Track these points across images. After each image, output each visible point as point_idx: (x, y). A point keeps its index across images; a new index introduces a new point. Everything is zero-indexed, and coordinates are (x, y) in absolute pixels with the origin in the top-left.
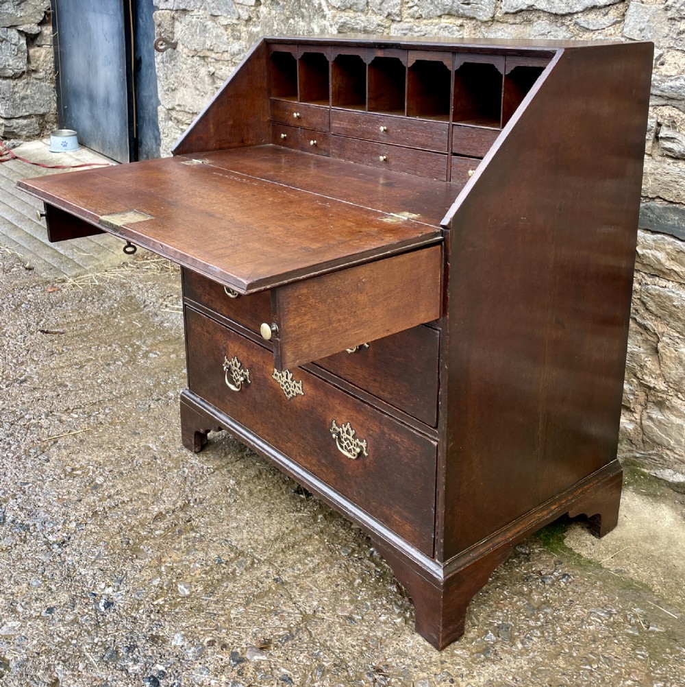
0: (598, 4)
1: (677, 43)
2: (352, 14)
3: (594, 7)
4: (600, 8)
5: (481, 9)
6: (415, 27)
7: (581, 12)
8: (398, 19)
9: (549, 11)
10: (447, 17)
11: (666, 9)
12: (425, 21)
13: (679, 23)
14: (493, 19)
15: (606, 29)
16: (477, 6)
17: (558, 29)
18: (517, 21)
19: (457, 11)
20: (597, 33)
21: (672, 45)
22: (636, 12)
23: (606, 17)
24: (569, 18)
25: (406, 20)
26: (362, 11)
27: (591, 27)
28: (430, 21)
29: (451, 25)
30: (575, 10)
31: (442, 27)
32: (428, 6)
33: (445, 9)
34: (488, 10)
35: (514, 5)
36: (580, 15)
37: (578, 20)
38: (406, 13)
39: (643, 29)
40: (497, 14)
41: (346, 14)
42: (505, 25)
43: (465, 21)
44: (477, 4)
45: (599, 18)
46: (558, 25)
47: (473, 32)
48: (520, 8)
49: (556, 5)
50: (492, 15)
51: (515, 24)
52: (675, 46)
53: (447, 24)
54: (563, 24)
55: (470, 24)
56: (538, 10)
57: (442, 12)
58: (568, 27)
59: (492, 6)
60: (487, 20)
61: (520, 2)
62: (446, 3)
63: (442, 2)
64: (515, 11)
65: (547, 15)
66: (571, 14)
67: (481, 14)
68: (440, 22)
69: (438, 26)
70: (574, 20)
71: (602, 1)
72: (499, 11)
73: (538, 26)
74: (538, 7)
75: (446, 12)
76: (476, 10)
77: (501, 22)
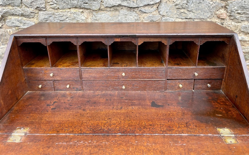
0: (150, 4)
1: (180, 16)
2: (11, 8)
4: (151, 5)
5: (94, 5)
6: (55, 13)
7: (142, 7)
8: (44, 10)
9: (129, 6)
10: (75, 8)
11: (176, 5)
12: (61, 10)
13: (181, 10)
14: (99, 9)
15: (153, 12)
17: (131, 12)
18: (111, 10)
19: (80, 6)
20: (149, 14)
21: (178, 17)
22: (165, 6)
23: (152, 8)
24: (137, 9)
25: (49, 10)
26: (17, 6)
27: (147, 12)
28: (64, 10)
29: (77, 12)
30: (140, 6)
31: (72, 13)
32: (62, 4)
33: (73, 5)
34: (97, 6)
35: (111, 4)
36: (142, 8)
37: (141, 10)
38: (48, 7)
39: (168, 12)
40: (102, 7)
41: (7, 8)
42: (106, 11)
43: (84, 10)
44: (91, 3)
45: (150, 8)
46: (132, 11)
47: (89, 14)
48: (114, 5)
49: (132, 4)
50: (99, 8)
51: (111, 11)
52: (179, 17)
53: (75, 12)
54: (134, 11)
55: (87, 11)
56: (122, 6)
57: (72, 7)
58: (136, 12)
59: (99, 4)
60: (97, 10)
61: (114, 3)
62: (74, 3)
63: (71, 2)
64: (111, 6)
65: (126, 7)
66: (138, 7)
67: (94, 7)
68: (71, 11)
69: (69, 13)
70: (139, 10)
71: (152, 3)
72: (103, 6)
73: (122, 12)
74: (123, 5)
75: (74, 7)
76: (91, 6)
77: (103, 10)
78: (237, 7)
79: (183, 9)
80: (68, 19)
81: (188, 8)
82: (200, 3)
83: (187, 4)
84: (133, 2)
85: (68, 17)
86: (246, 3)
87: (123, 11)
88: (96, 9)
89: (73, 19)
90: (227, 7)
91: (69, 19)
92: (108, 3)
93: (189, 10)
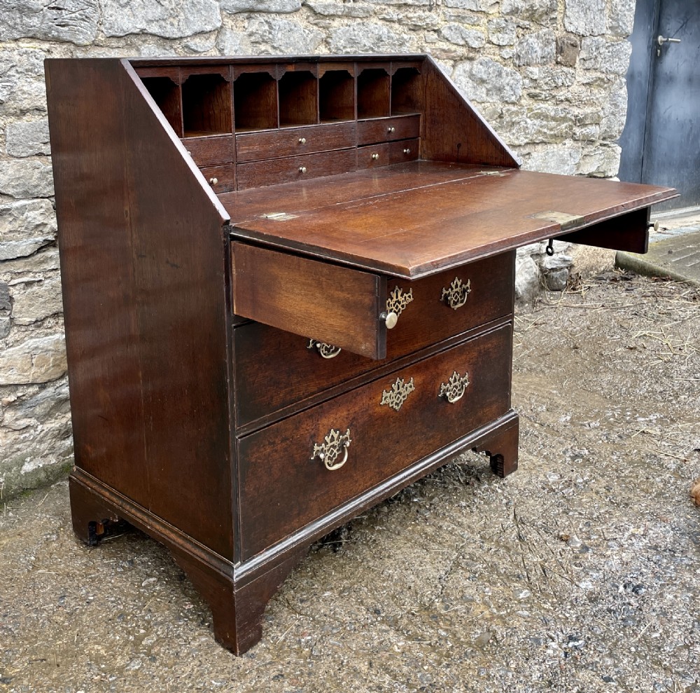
0: (204, 30)
3: (202, 33)
4: (207, 33)
5: (82, 32)
7: (190, 36)
9: (162, 35)
10: (30, 40)
11: (250, 35)
13: (260, 46)
14: (93, 42)
16: (76, 28)
17: (166, 52)
18: (121, 44)
19: (45, 34)
20: (204, 54)
22: (230, 37)
23: (208, 41)
24: (179, 42)
27: (199, 50)
29: (36, 50)
30: (186, 34)
31: (26, 53)
33: (29, 30)
34: (89, 33)
35: (125, 29)
36: (189, 39)
37: (189, 44)
39: (237, 50)
40: (100, 38)
42: (107, 49)
43: (52, 46)
44: (76, 26)
45: (203, 41)
46: (167, 48)
48: (130, 32)
49: (169, 30)
50: (93, 39)
51: (119, 47)
53: (31, 49)
54: (171, 47)
55: (59, 49)
56: (147, 34)
57: (23, 35)
58: (175, 50)
59: (93, 29)
60: (88, 44)
61: (130, 25)
62: (31, 24)
63: (24, 21)
64: (124, 34)
65: (156, 38)
66: (181, 38)
67: (81, 37)
68: (19, 46)
69: (16, 51)
70: (183, 44)
71: (208, 28)
72: (102, 34)
73: (145, 49)
74: (150, 31)
75: (30, 35)
76: (74, 33)
77: (101, 46)
78: (345, 41)
79: (263, 44)
80: (14, 69)
81: (272, 40)
82: (291, 30)
83: (270, 33)
84: (172, 25)
85: (15, 64)
86: (356, 33)
87: (147, 47)
88: (86, 42)
89: (27, 70)
90: (330, 41)
91: (17, 70)
92: (116, 27)
93: (275, 45)
